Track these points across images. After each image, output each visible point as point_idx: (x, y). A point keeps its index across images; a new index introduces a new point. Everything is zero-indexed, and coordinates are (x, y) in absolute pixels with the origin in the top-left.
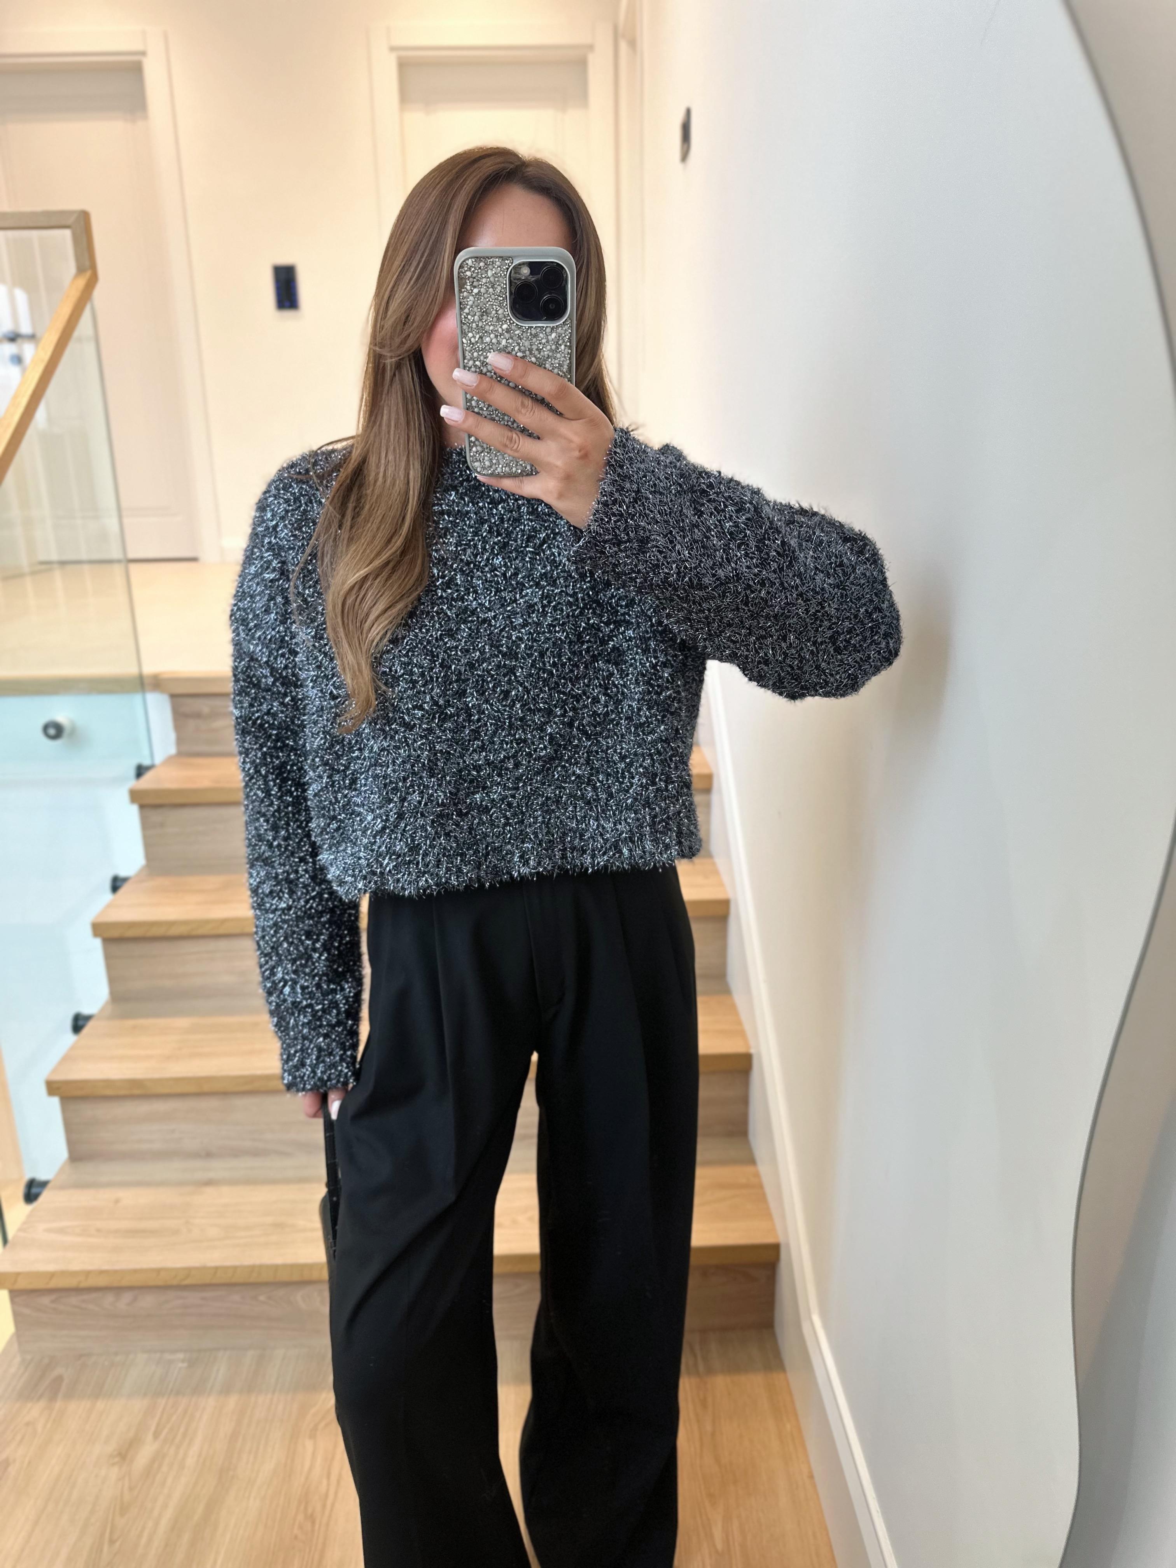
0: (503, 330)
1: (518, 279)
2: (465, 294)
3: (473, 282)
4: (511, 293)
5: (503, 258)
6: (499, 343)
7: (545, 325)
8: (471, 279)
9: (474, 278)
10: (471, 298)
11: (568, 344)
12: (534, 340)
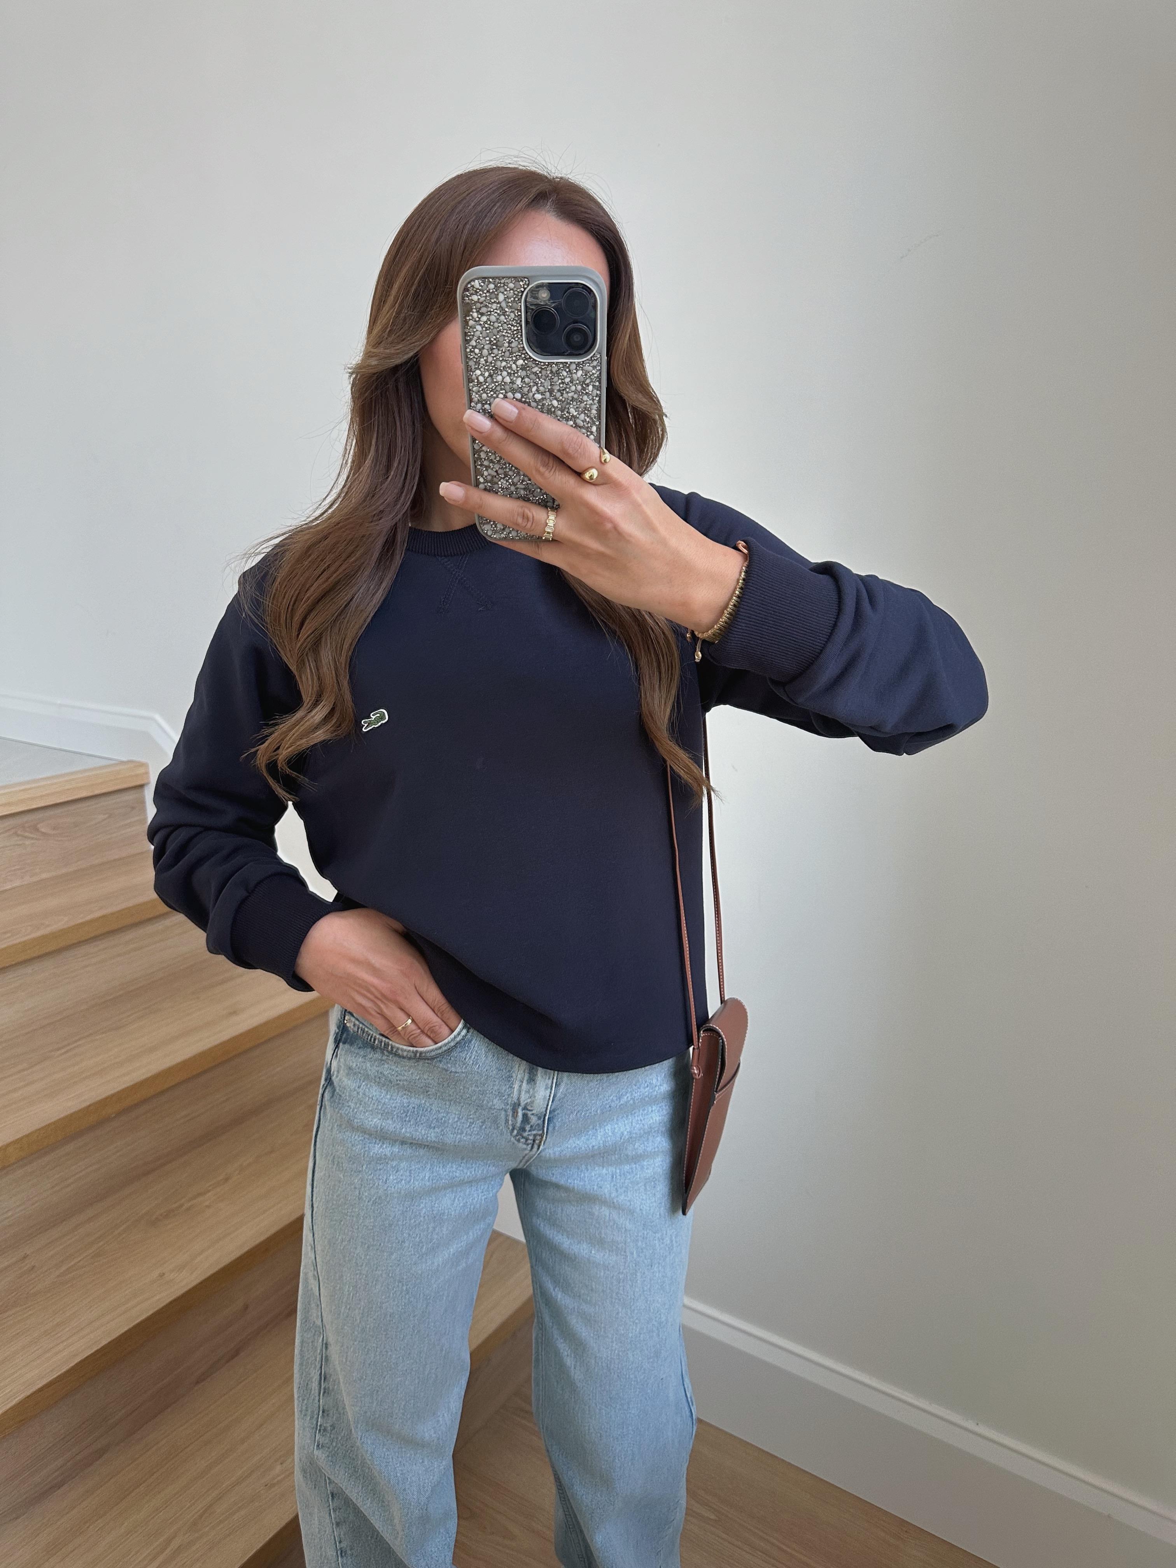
0: (517, 367)
1: (535, 305)
2: (471, 323)
3: (480, 309)
4: (527, 322)
5: (517, 279)
6: (512, 382)
7: (568, 361)
8: (478, 305)
9: (482, 303)
10: (479, 328)
11: (597, 384)
12: (556, 378)
